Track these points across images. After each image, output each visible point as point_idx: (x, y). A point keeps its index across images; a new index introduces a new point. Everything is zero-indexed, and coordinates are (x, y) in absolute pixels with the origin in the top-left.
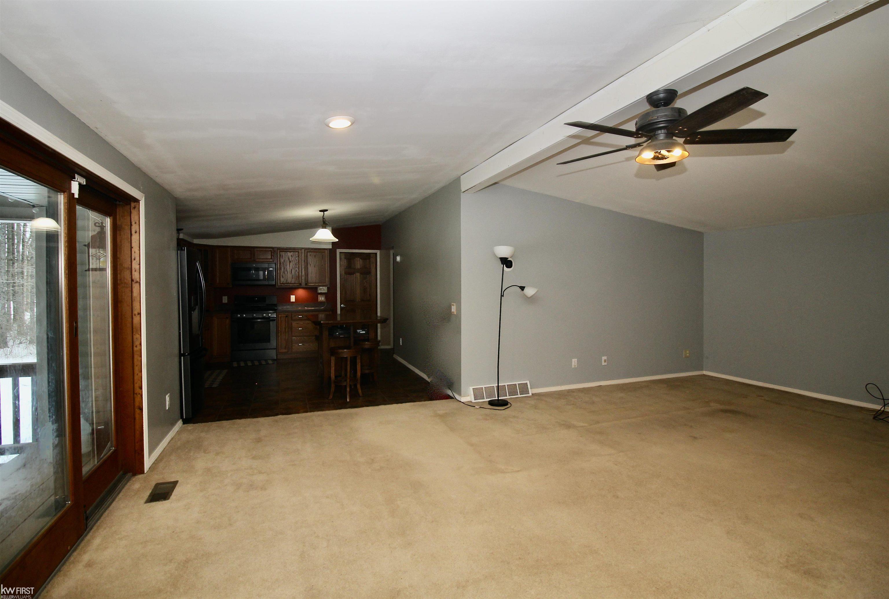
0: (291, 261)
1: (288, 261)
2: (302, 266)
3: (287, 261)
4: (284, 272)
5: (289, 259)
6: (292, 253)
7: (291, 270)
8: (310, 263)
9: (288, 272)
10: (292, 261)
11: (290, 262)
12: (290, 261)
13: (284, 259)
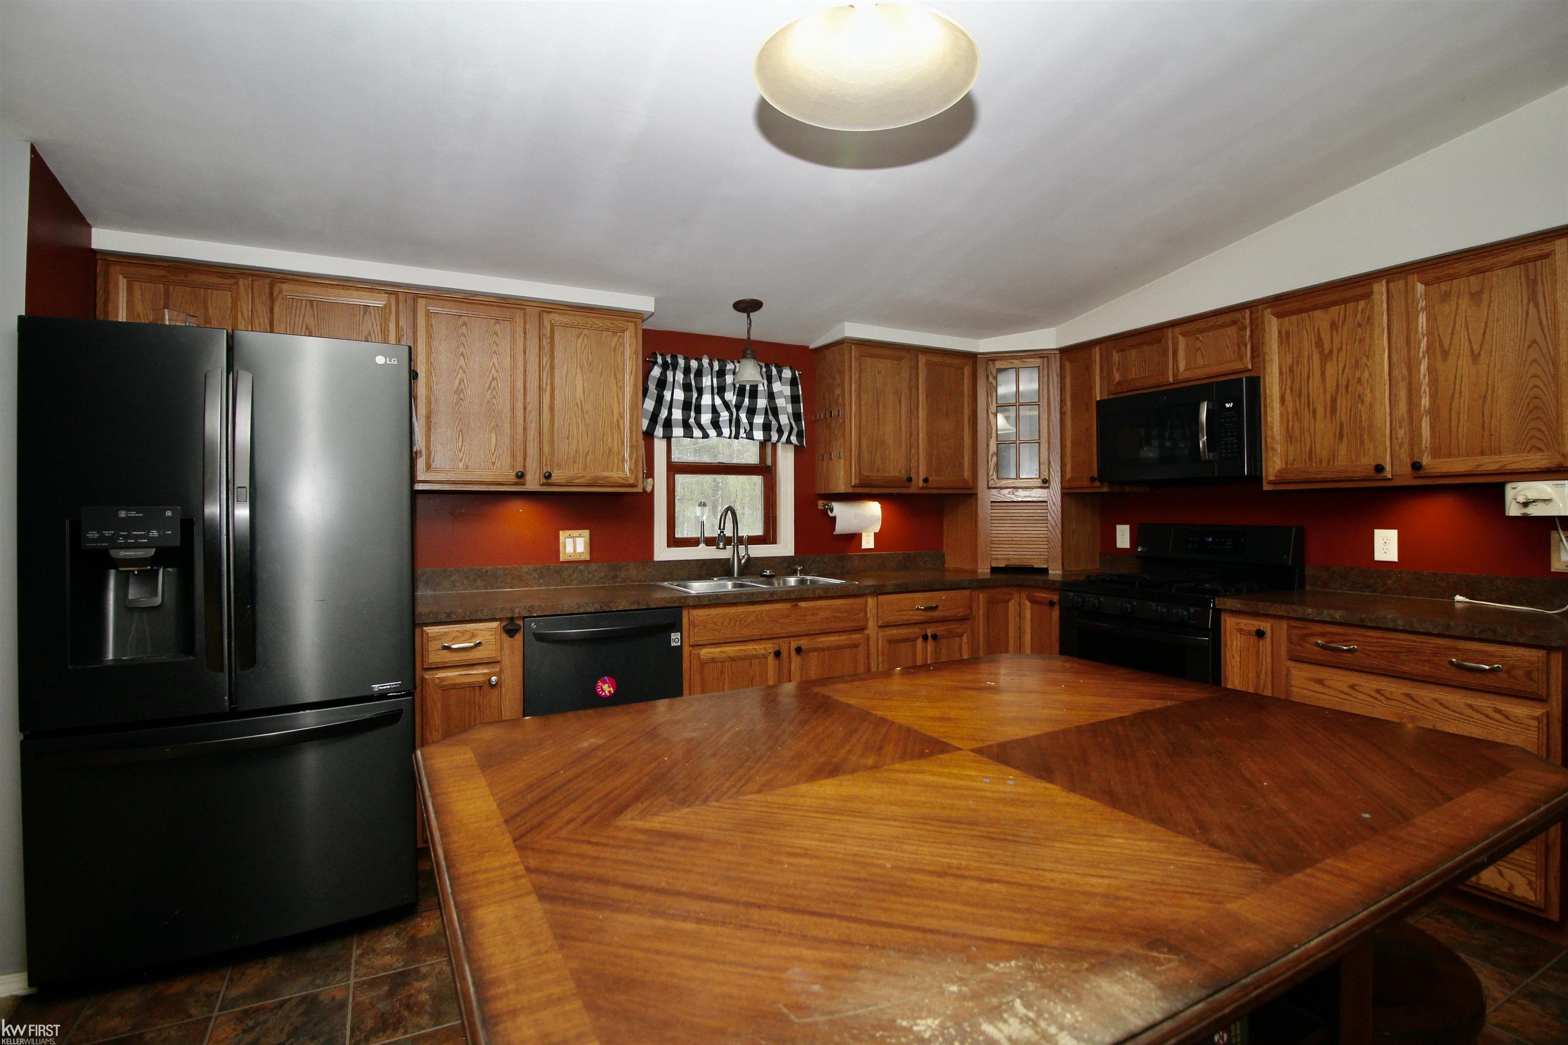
0: (1331, 351)
1: (1316, 357)
2: (1396, 373)
3: (1310, 358)
4: (1296, 413)
5: (1319, 344)
6: (1337, 307)
7: (1334, 401)
8: (1446, 342)
9: (1314, 411)
10: (1335, 351)
11: (1325, 357)
12: (1327, 351)
13: (1296, 352)
